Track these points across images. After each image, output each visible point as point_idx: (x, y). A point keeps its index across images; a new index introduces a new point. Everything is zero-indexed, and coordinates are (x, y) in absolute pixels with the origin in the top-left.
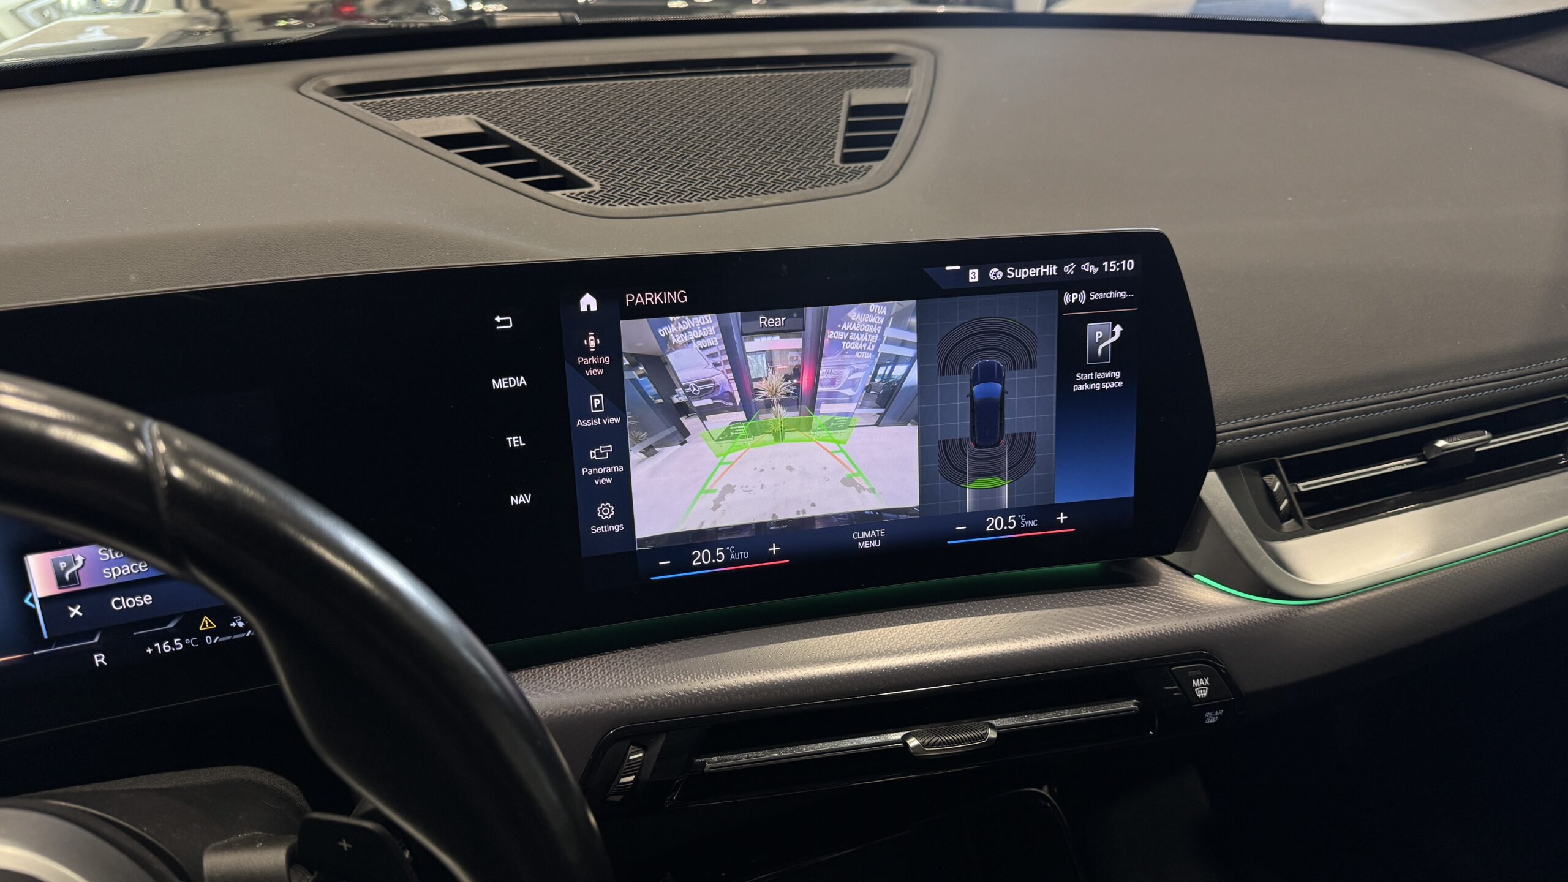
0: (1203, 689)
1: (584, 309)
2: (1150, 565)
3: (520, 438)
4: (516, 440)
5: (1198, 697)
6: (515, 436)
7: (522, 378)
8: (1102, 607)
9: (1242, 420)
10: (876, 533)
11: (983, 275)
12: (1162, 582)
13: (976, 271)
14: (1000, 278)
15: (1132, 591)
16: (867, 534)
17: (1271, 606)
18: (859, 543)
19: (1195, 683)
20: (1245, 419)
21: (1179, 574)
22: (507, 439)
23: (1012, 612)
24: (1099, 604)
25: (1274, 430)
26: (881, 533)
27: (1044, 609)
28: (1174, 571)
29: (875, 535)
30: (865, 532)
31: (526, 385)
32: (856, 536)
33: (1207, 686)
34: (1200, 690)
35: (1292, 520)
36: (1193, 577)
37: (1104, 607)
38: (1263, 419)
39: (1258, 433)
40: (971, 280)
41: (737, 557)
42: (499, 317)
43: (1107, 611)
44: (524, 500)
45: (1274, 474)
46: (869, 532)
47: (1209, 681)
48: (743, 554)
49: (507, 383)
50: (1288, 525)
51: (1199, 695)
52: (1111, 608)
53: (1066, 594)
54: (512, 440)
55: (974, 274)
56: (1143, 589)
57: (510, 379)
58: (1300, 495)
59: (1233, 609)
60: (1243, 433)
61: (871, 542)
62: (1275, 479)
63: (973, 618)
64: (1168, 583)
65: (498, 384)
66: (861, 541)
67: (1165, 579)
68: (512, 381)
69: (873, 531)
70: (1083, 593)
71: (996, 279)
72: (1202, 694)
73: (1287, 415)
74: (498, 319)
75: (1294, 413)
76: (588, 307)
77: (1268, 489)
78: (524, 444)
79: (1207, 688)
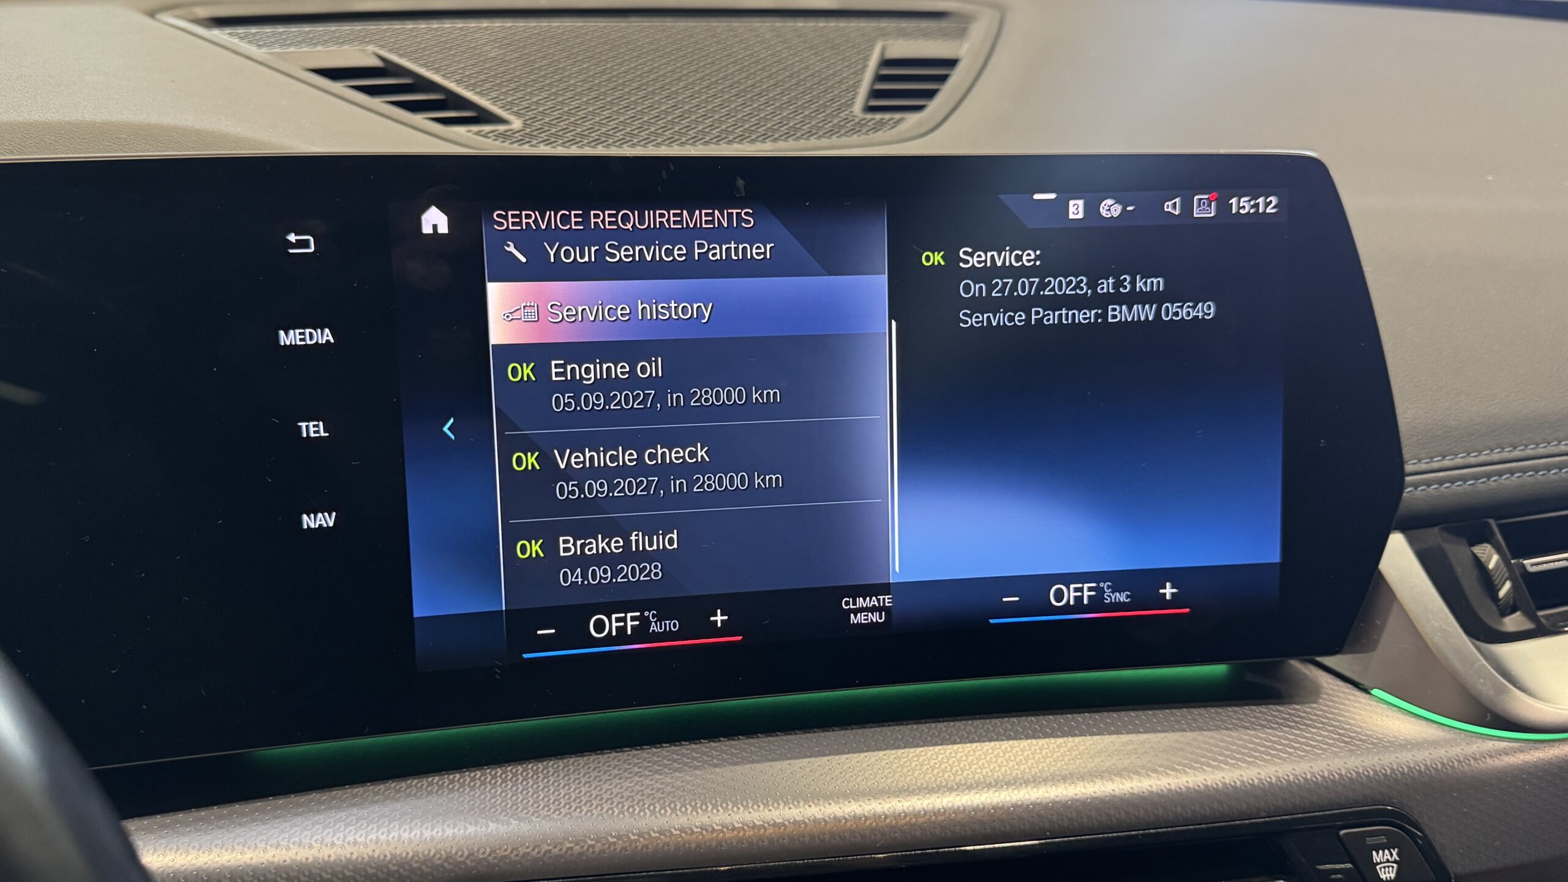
0: (1388, 867)
1: (427, 229)
2: (1304, 674)
3: (321, 424)
4: (314, 426)
5: (1382, 879)
6: (313, 420)
7: (327, 331)
8: (1231, 733)
9: (1439, 458)
10: (878, 600)
11: (1092, 209)
12: (1323, 699)
13: (1081, 203)
14: (1116, 214)
15: (1278, 711)
16: (865, 601)
17: (1492, 740)
18: (852, 615)
19: (1377, 857)
20: (1444, 457)
21: (1348, 688)
22: (300, 424)
23: (1090, 735)
24: (1227, 729)
25: (1488, 476)
26: (887, 601)
27: (1141, 732)
28: (1340, 683)
29: (876, 603)
30: (861, 599)
31: (332, 341)
32: (847, 603)
33: (1395, 862)
34: (1384, 867)
35: (1518, 613)
36: (1369, 693)
37: (1235, 734)
38: (1472, 460)
39: (1464, 478)
40: (1071, 216)
41: (661, 628)
42: (293, 234)
43: (1239, 740)
44: (323, 522)
45: (1488, 542)
46: (868, 598)
47: (1398, 854)
48: (670, 624)
49: (302, 337)
50: (1513, 622)
51: (1383, 877)
52: (1245, 735)
53: (1175, 711)
54: (307, 427)
55: (1076, 206)
56: (1295, 709)
57: (308, 331)
58: (1527, 576)
59: (1434, 744)
60: (1442, 477)
61: (870, 614)
62: (1490, 551)
63: (1029, 741)
64: (1333, 701)
65: (289, 338)
66: (856, 612)
67: (1327, 694)
68: (311, 334)
69: (874, 598)
70: (1202, 711)
71: (1109, 216)
72: (1388, 875)
73: (1506, 455)
74: (292, 238)
75: (1517, 453)
76: (435, 227)
77: (1480, 565)
78: (327, 434)
79: (1395, 865)
